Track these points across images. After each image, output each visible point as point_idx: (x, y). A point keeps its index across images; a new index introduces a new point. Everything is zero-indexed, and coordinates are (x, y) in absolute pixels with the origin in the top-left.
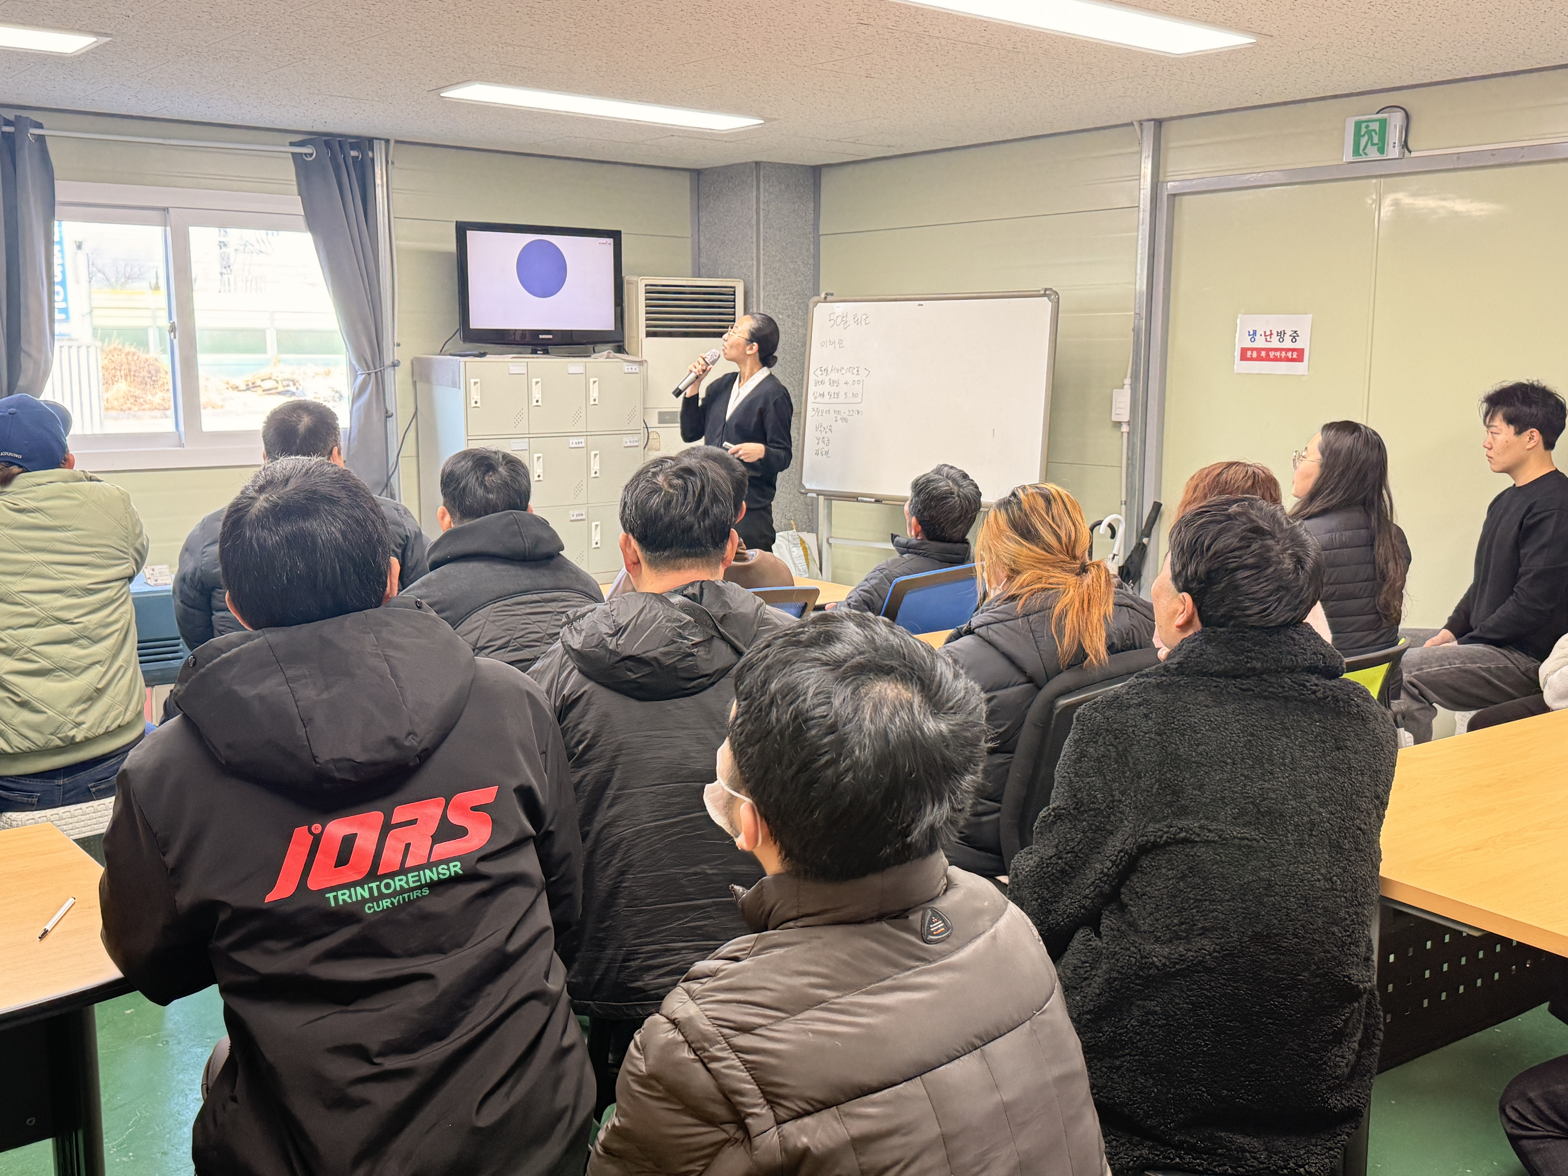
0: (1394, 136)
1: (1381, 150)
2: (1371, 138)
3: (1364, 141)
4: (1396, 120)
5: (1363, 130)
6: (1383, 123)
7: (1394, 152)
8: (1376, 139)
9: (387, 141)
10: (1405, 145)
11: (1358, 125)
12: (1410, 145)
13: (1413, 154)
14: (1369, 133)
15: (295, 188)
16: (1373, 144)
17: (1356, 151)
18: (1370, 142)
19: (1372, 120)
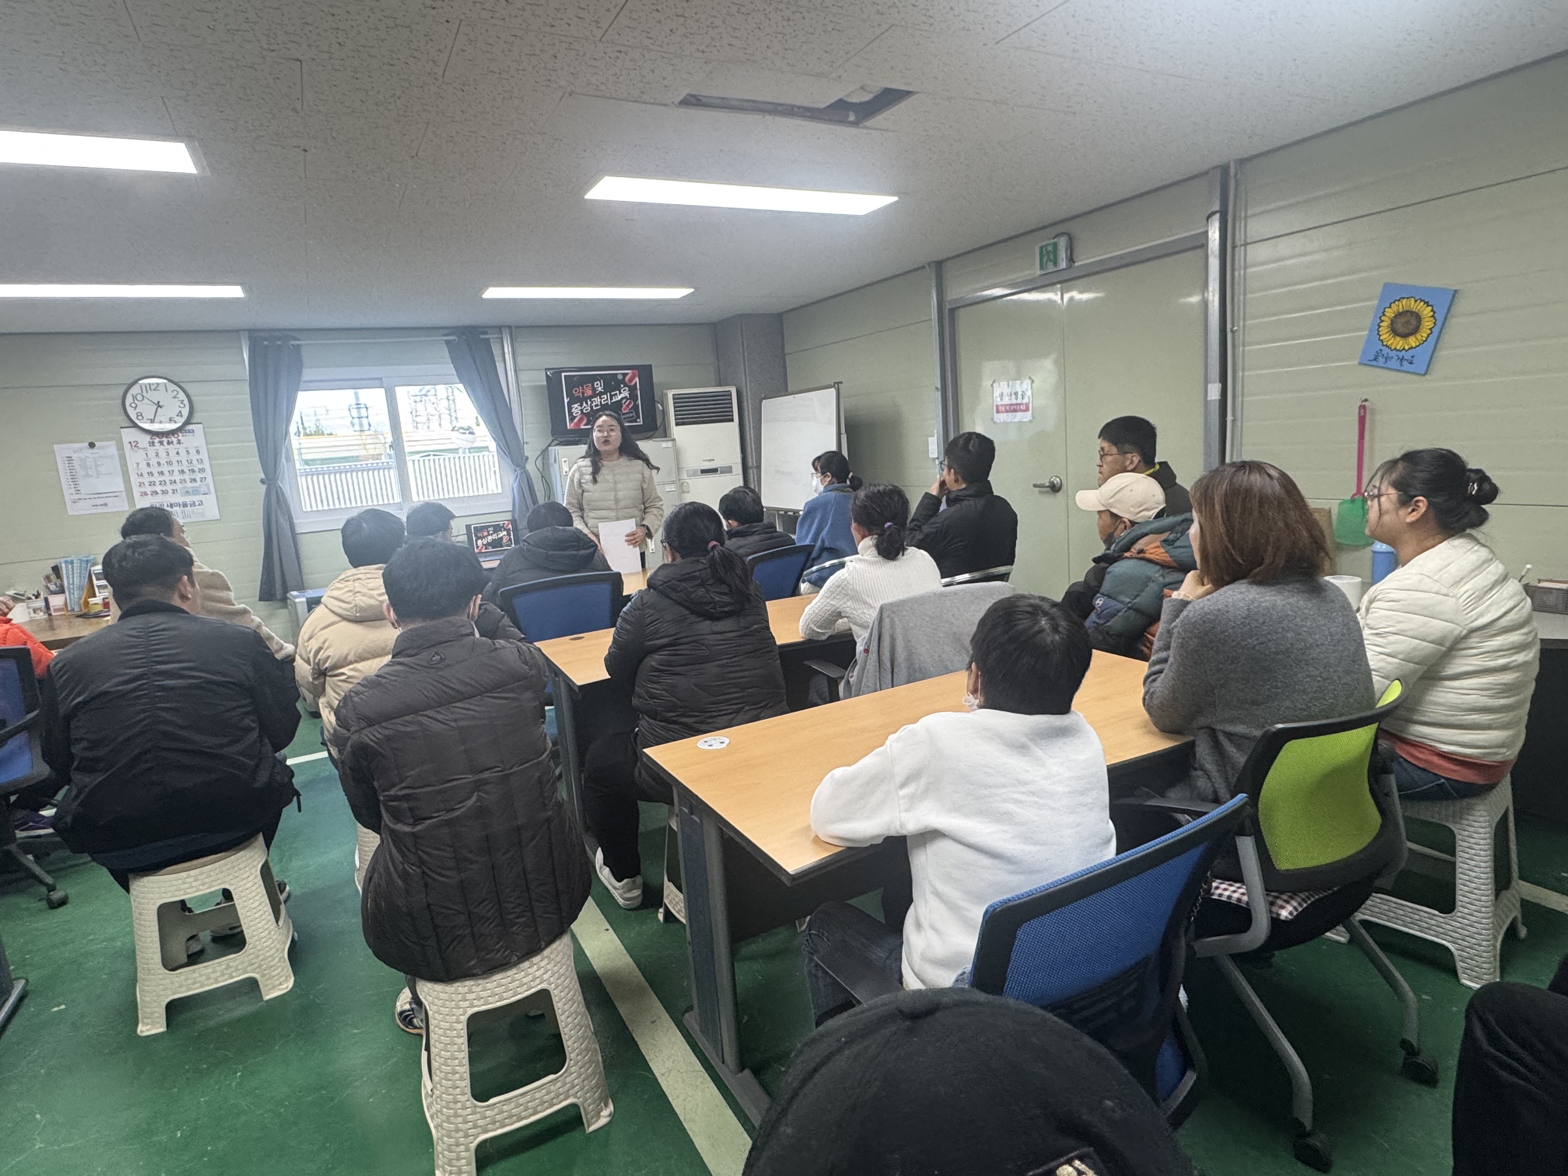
0: (1062, 254)
1: (1055, 264)
2: (1048, 256)
3: (1045, 259)
4: (1062, 242)
5: (1044, 252)
6: (1055, 245)
7: (1063, 265)
8: (1052, 257)
9: (510, 327)
10: (1071, 260)
11: (1041, 248)
12: (1075, 259)
13: (1076, 264)
14: (1047, 253)
15: (450, 361)
16: (1050, 261)
17: (1042, 268)
18: (1049, 259)
19: (1049, 244)
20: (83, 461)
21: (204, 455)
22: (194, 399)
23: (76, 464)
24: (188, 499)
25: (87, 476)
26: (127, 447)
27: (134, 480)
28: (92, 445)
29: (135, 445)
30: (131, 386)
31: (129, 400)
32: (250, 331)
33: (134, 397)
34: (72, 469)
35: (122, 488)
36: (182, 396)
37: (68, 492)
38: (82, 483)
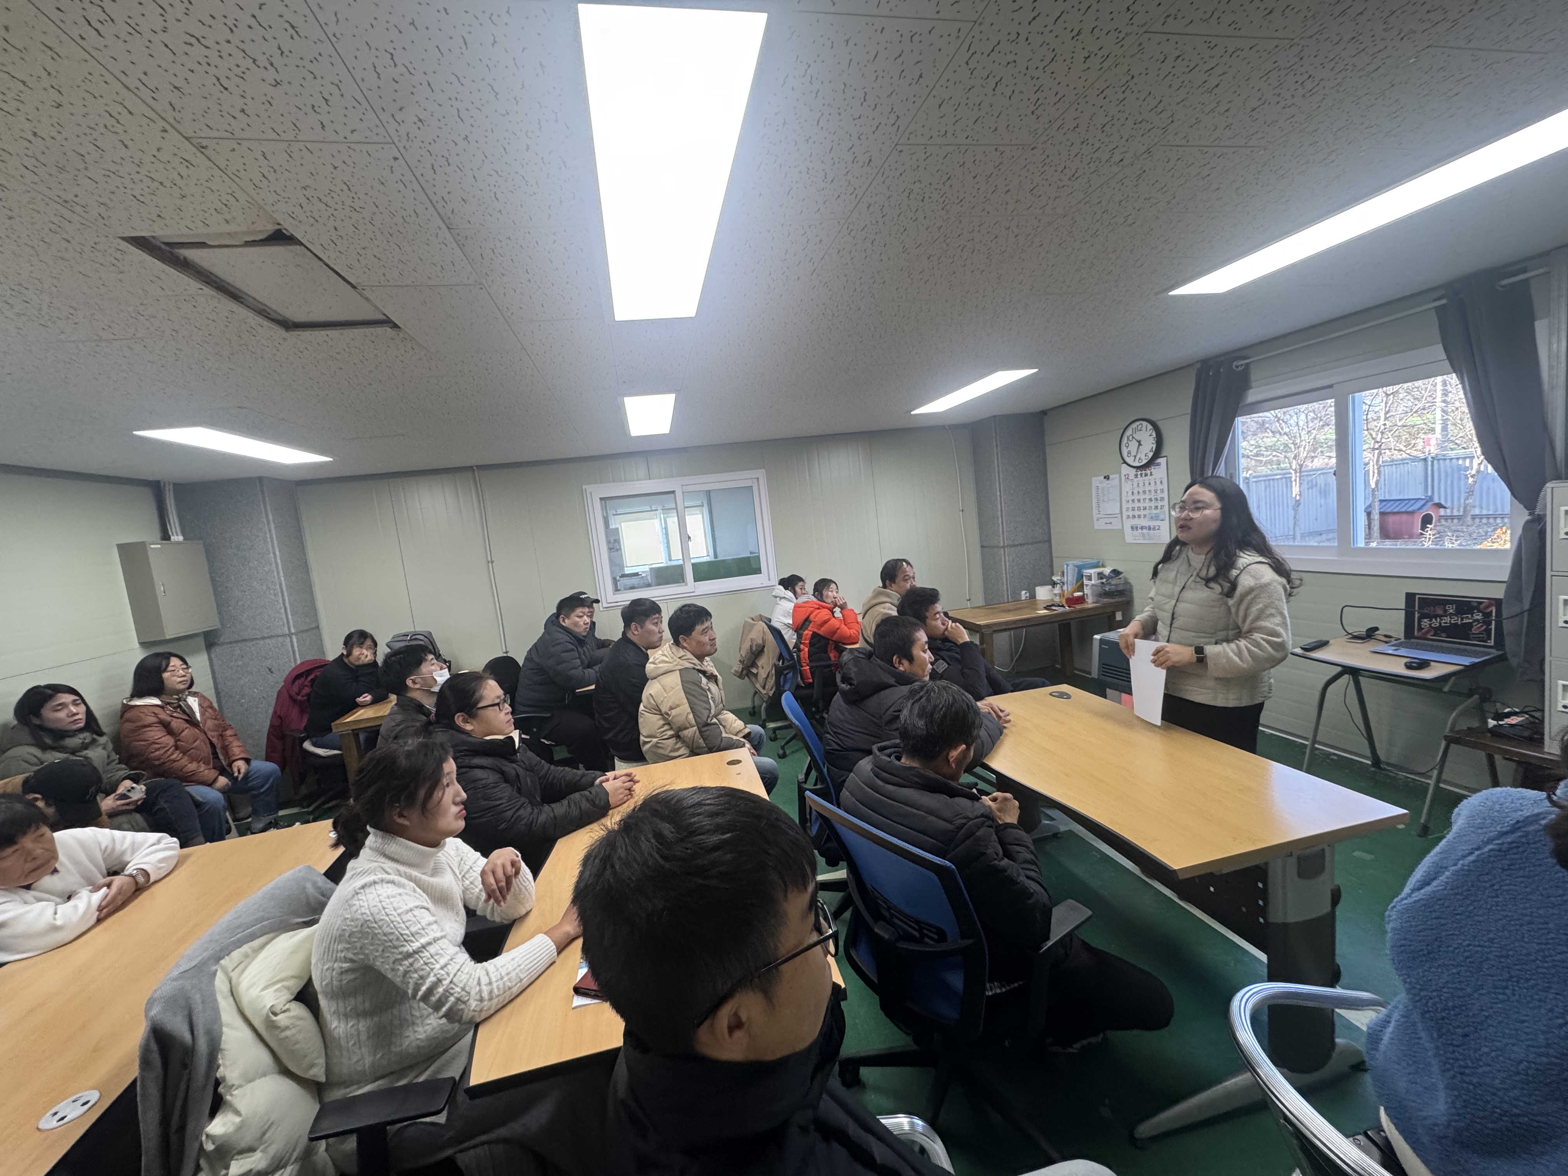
20: (1103, 489)
21: (1165, 486)
22: (1163, 436)
23: (1100, 491)
24: (1152, 523)
25: (1103, 501)
26: (1123, 478)
27: (1124, 505)
28: (1107, 478)
29: (1127, 477)
30: (1125, 431)
31: (1125, 441)
32: (1196, 365)
33: (1127, 439)
34: (1098, 494)
35: (1118, 511)
36: (1154, 435)
37: (1095, 512)
38: (1101, 506)
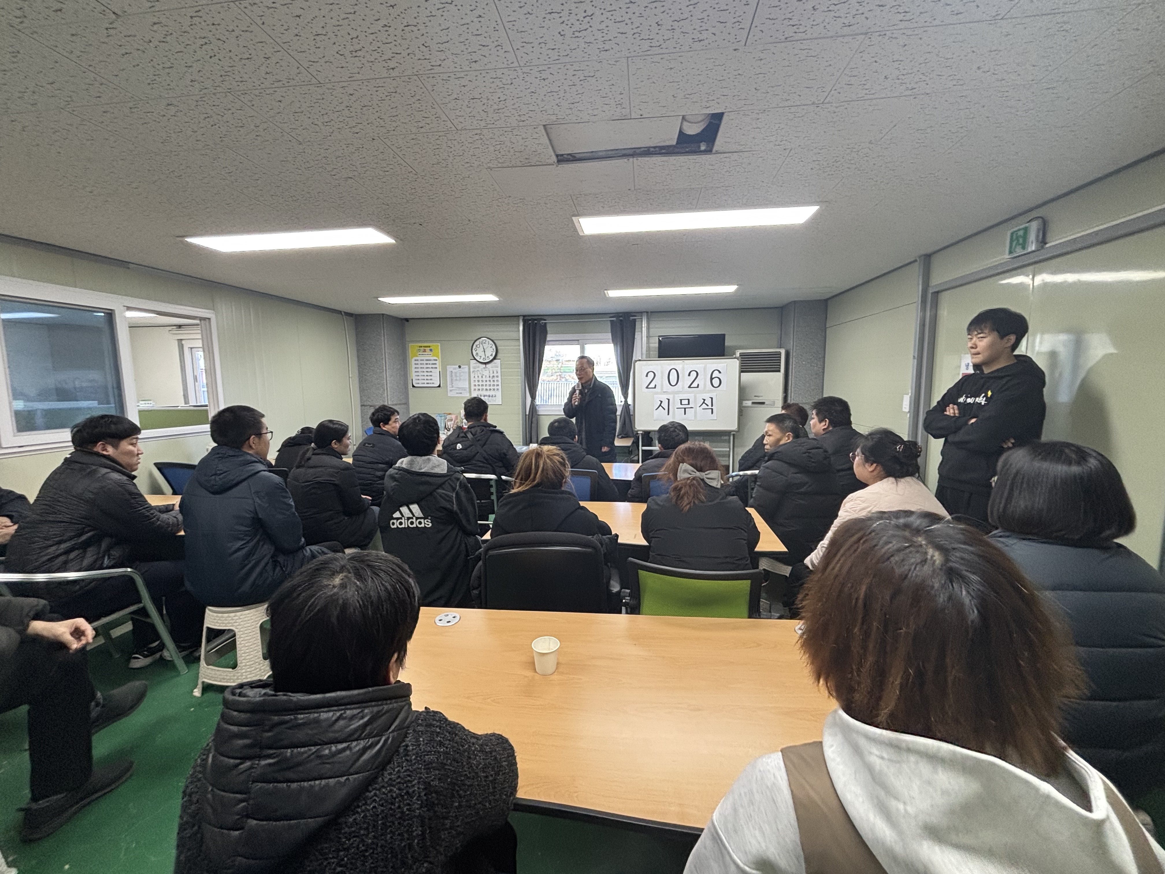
1: (1024, 248)
2: (1018, 241)
3: (1014, 244)
4: (1034, 226)
5: (1014, 237)
6: (1026, 230)
7: (1033, 247)
8: (1021, 241)
9: (647, 312)
10: (1043, 241)
11: (1012, 234)
12: (1048, 240)
13: (1047, 246)
14: (1017, 238)
15: (610, 331)
16: (1019, 244)
17: (1010, 252)
18: (1018, 244)
19: (1019, 230)
20: (456, 373)
21: (499, 374)
22: (499, 348)
23: (453, 374)
25: (456, 380)
26: (471, 368)
27: (472, 384)
28: (460, 367)
29: (474, 368)
30: (475, 341)
31: (474, 346)
32: (524, 316)
33: (477, 346)
34: (452, 376)
35: (467, 386)
36: (494, 347)
37: (449, 386)
38: (454, 383)
